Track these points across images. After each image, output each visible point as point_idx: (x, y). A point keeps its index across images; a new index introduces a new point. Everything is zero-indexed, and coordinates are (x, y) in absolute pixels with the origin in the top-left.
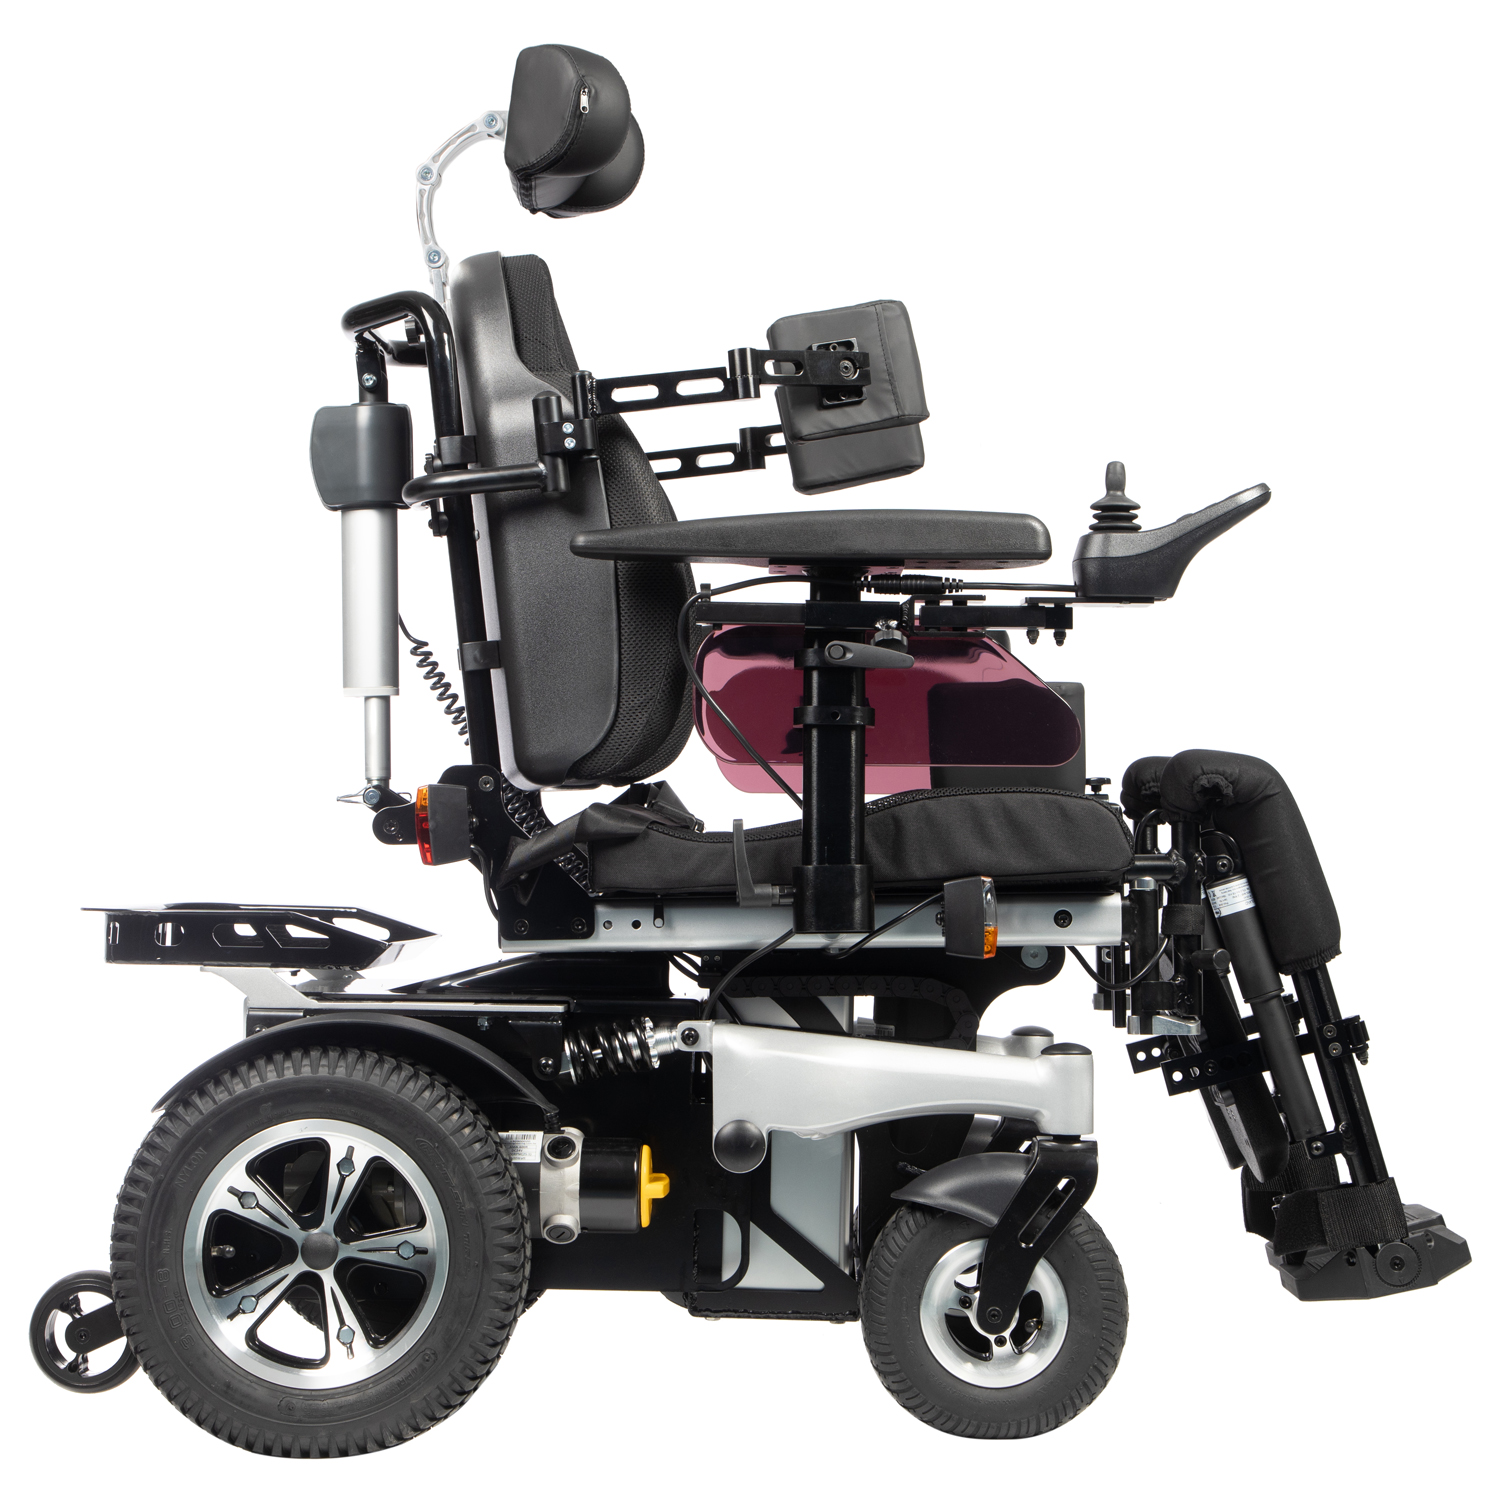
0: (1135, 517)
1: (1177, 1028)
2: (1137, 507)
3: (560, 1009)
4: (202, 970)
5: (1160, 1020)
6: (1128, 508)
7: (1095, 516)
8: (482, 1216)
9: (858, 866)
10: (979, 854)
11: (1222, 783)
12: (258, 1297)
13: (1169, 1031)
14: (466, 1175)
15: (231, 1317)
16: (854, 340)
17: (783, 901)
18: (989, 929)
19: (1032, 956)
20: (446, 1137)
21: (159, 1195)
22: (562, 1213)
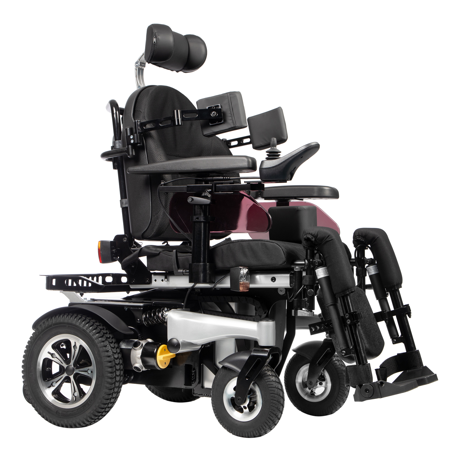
0: (280, 155)
1: (304, 314)
2: (280, 152)
3: (142, 304)
4: (60, 292)
5: (299, 311)
6: (277, 152)
7: (267, 155)
8: (102, 363)
9: (208, 264)
10: (243, 260)
11: (310, 237)
12: (56, 382)
13: (302, 315)
14: (99, 351)
15: (49, 387)
16: (219, 105)
17: (186, 273)
18: (241, 283)
19: (281, 291)
20: (94, 340)
21: (30, 353)
22: (137, 363)
